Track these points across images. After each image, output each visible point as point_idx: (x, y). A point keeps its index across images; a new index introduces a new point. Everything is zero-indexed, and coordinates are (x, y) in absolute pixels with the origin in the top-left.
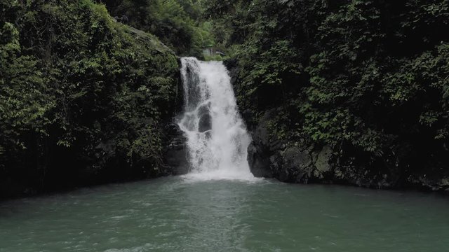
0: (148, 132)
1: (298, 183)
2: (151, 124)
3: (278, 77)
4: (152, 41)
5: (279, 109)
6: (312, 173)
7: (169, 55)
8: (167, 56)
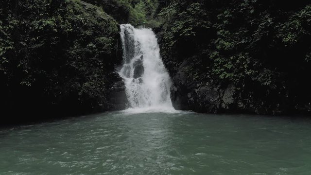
0: (95, 78)
1: (210, 113)
2: (97, 71)
3: (192, 30)
4: (98, 11)
5: (194, 57)
6: (220, 105)
7: (111, 21)
8: (109, 22)
